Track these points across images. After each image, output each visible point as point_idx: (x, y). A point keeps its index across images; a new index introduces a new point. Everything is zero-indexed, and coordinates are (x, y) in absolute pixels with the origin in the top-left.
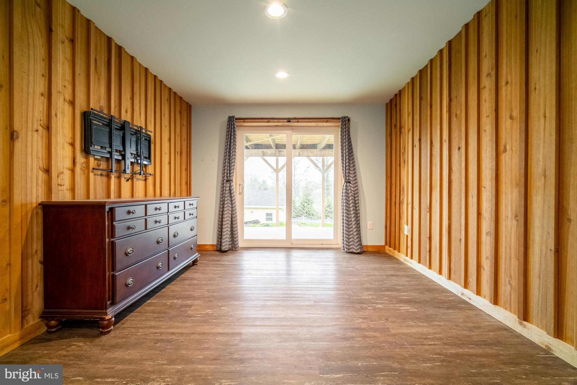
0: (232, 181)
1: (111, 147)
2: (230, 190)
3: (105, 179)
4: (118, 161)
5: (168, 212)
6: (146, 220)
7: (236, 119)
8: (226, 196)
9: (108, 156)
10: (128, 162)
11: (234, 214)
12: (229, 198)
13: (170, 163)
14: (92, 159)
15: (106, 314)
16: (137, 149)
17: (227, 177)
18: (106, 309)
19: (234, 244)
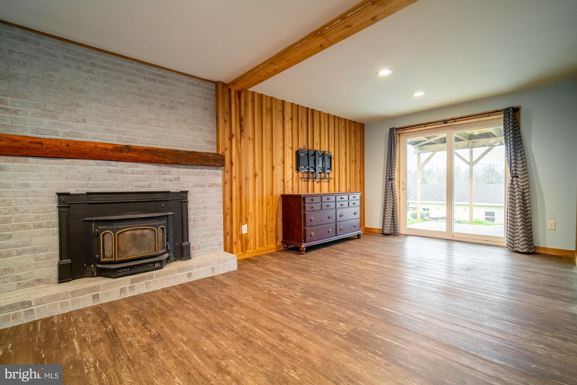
0: (394, 179)
1: (308, 166)
2: (392, 186)
3: (306, 183)
4: (313, 173)
5: (336, 201)
6: (321, 204)
7: (396, 129)
8: (389, 191)
9: (307, 171)
10: (317, 173)
11: (395, 206)
12: (391, 193)
13: (346, 169)
14: (300, 173)
15: (302, 245)
16: (323, 165)
17: (390, 176)
18: (302, 243)
19: (395, 230)
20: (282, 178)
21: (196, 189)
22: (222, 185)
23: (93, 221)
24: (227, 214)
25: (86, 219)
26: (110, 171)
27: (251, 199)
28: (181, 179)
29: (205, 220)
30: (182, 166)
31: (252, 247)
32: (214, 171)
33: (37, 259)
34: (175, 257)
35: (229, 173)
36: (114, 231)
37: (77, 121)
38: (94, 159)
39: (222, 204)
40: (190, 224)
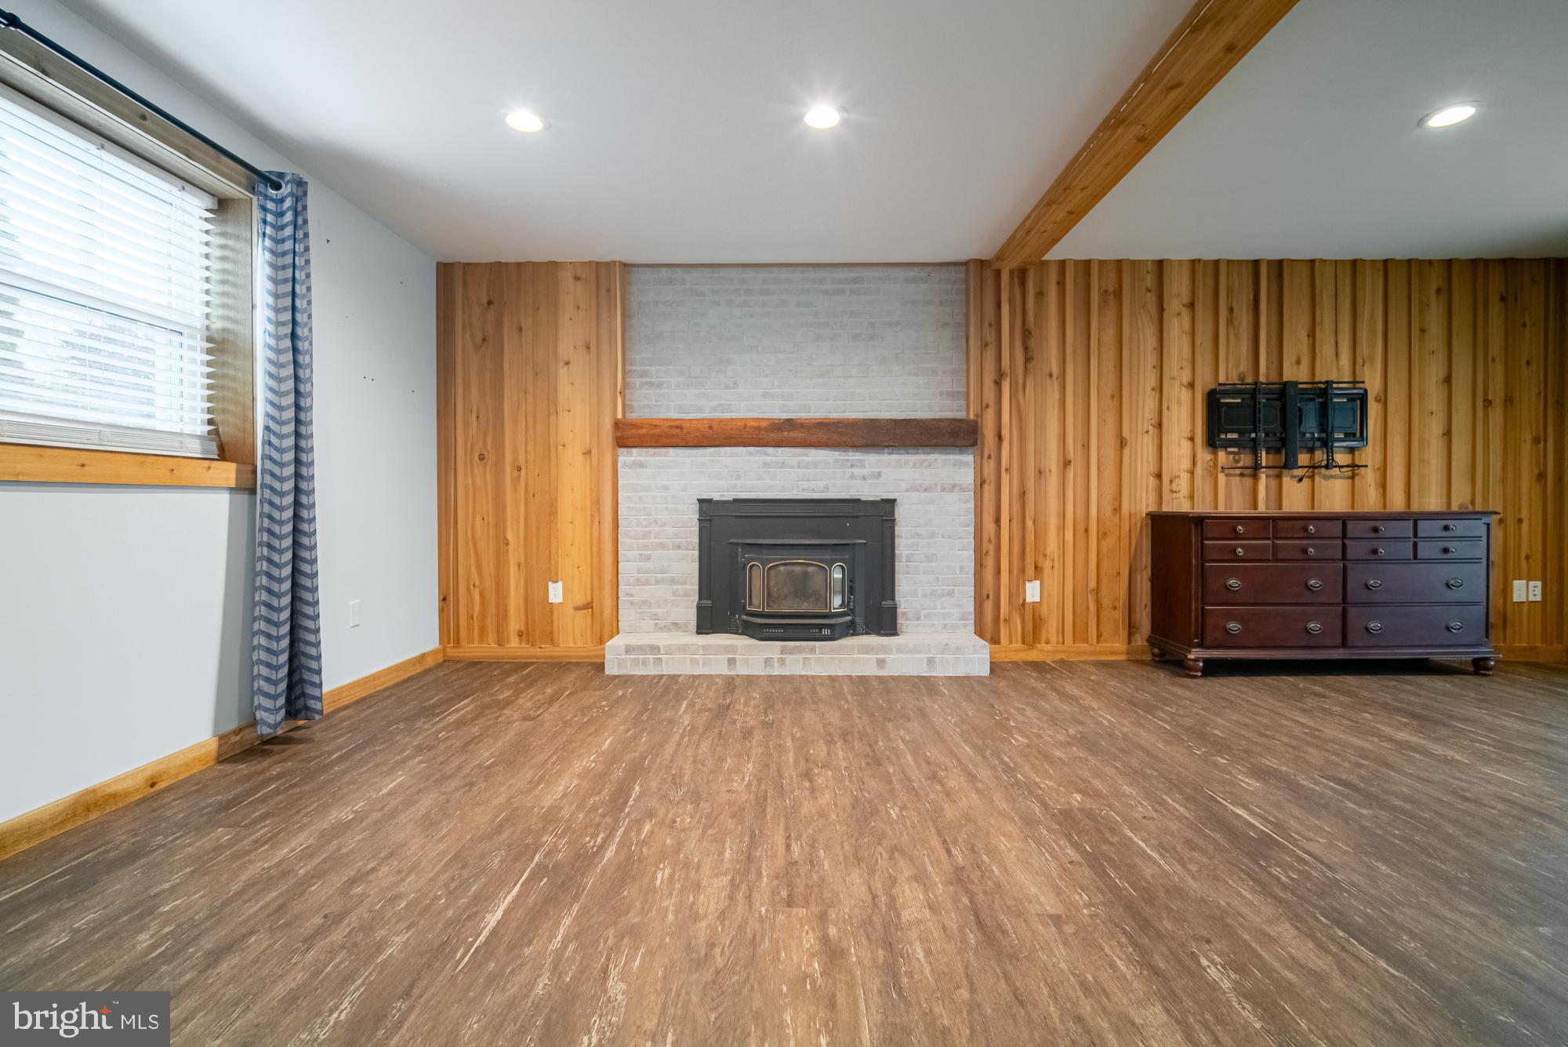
1: (1255, 430)
3: (1247, 481)
6: (1275, 544)
9: (1251, 445)
14: (1222, 454)
16: (1321, 424)
20: (1153, 468)
21: (915, 496)
22: (972, 487)
23: (738, 544)
24: (987, 552)
25: (731, 541)
26: (766, 465)
27: (1053, 521)
28: (883, 476)
29: (932, 562)
30: (886, 450)
31: (1053, 638)
32: (954, 457)
33: (674, 594)
34: (867, 627)
35: (992, 462)
36: (764, 563)
37: (727, 387)
38: (745, 445)
39: (972, 529)
40: (899, 566)
